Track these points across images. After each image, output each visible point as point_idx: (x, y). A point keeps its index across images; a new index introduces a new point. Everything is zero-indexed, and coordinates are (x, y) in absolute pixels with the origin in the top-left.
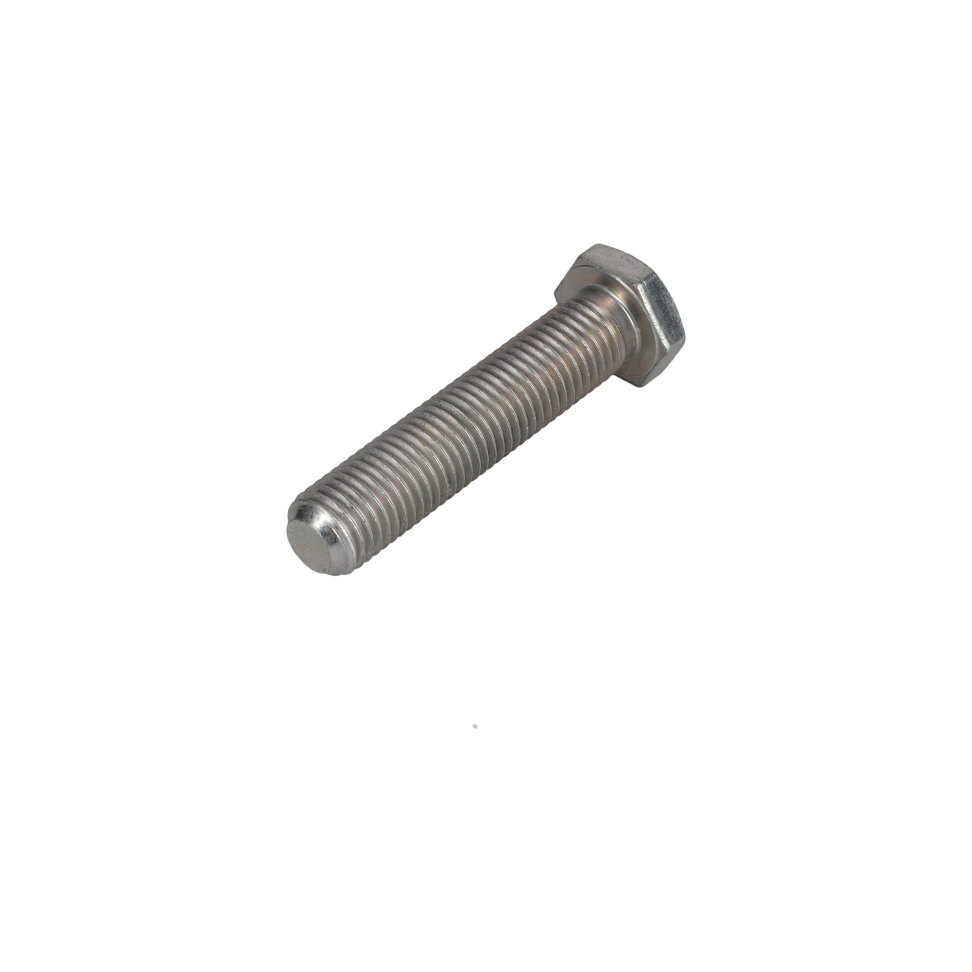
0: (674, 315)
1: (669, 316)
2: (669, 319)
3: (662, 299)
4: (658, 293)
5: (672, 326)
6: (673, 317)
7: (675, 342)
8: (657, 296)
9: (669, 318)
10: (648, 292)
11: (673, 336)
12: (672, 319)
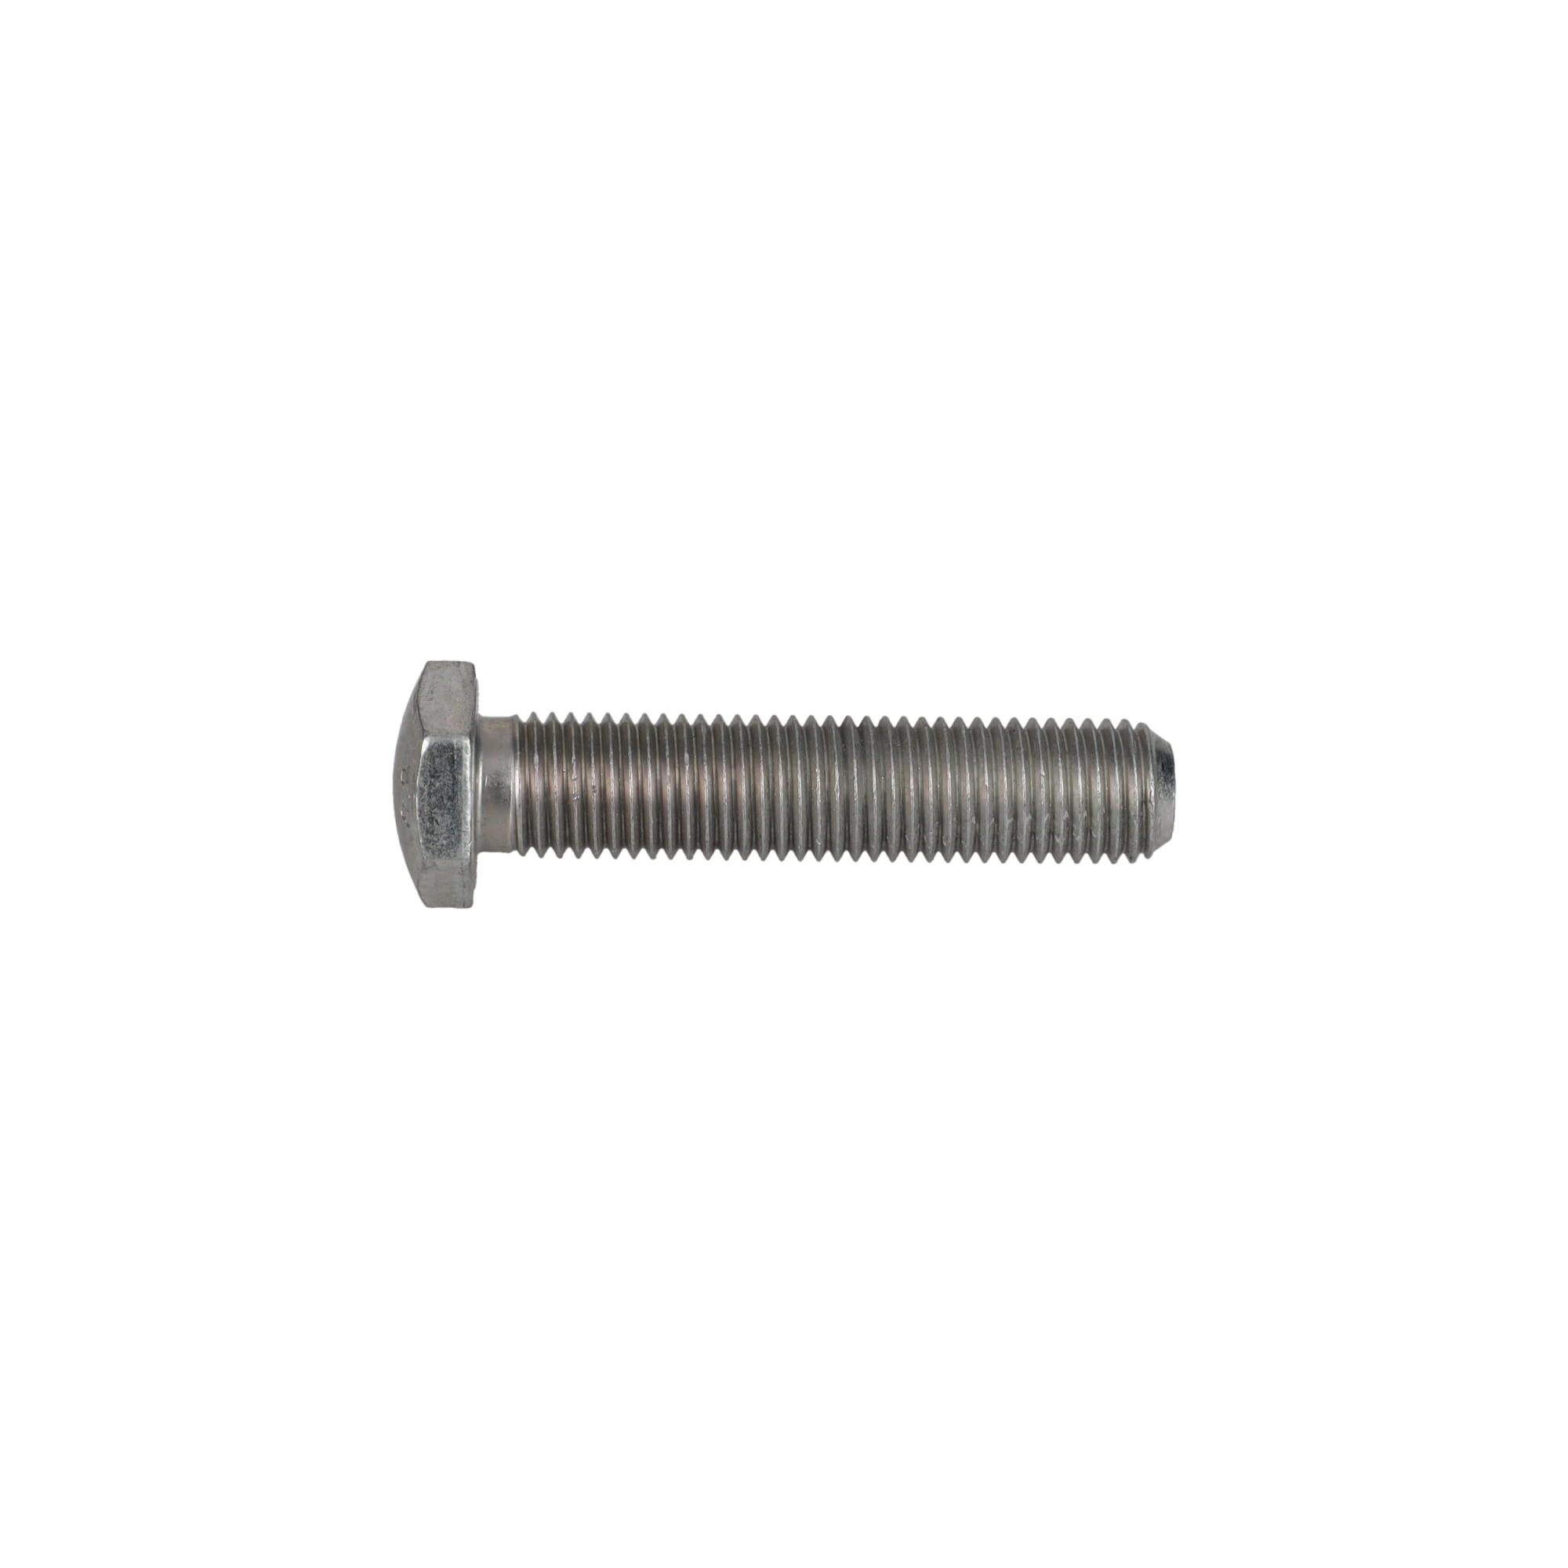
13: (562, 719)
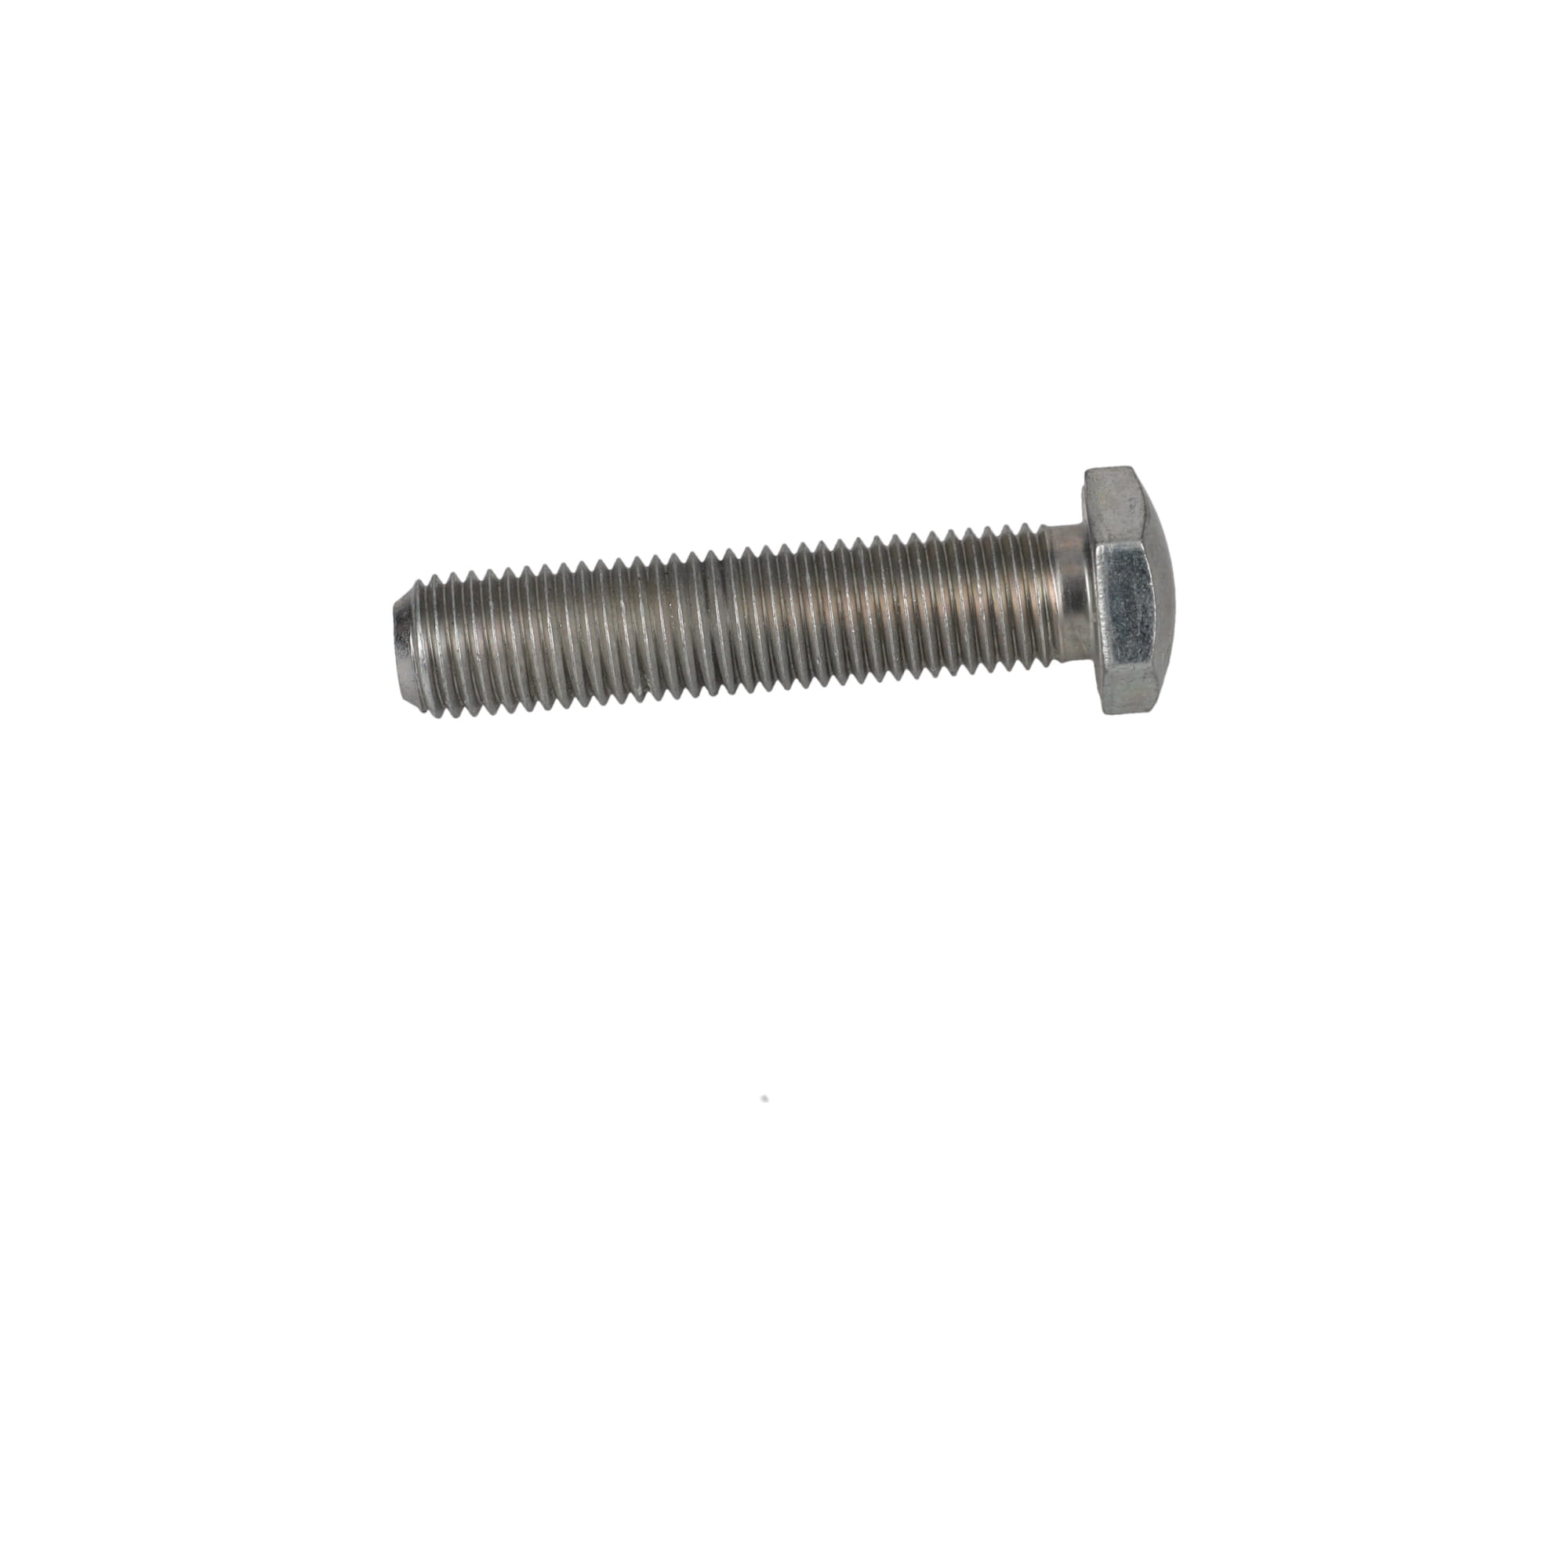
0: (1146, 620)
1: (1133, 617)
2: (1133, 622)
3: (1135, 587)
4: (1129, 575)
5: (1131, 635)
6: (1142, 623)
7: (1126, 660)
8: (1125, 576)
9: (1133, 620)
10: (1112, 564)
11: (1127, 650)
12: (1139, 624)
13: (997, 532)
